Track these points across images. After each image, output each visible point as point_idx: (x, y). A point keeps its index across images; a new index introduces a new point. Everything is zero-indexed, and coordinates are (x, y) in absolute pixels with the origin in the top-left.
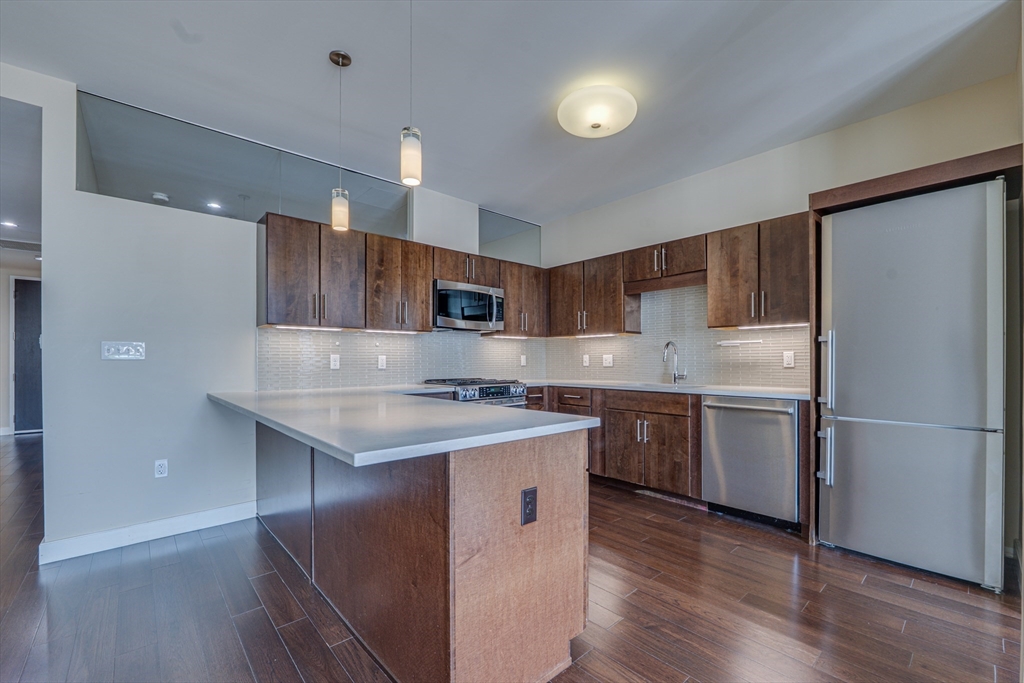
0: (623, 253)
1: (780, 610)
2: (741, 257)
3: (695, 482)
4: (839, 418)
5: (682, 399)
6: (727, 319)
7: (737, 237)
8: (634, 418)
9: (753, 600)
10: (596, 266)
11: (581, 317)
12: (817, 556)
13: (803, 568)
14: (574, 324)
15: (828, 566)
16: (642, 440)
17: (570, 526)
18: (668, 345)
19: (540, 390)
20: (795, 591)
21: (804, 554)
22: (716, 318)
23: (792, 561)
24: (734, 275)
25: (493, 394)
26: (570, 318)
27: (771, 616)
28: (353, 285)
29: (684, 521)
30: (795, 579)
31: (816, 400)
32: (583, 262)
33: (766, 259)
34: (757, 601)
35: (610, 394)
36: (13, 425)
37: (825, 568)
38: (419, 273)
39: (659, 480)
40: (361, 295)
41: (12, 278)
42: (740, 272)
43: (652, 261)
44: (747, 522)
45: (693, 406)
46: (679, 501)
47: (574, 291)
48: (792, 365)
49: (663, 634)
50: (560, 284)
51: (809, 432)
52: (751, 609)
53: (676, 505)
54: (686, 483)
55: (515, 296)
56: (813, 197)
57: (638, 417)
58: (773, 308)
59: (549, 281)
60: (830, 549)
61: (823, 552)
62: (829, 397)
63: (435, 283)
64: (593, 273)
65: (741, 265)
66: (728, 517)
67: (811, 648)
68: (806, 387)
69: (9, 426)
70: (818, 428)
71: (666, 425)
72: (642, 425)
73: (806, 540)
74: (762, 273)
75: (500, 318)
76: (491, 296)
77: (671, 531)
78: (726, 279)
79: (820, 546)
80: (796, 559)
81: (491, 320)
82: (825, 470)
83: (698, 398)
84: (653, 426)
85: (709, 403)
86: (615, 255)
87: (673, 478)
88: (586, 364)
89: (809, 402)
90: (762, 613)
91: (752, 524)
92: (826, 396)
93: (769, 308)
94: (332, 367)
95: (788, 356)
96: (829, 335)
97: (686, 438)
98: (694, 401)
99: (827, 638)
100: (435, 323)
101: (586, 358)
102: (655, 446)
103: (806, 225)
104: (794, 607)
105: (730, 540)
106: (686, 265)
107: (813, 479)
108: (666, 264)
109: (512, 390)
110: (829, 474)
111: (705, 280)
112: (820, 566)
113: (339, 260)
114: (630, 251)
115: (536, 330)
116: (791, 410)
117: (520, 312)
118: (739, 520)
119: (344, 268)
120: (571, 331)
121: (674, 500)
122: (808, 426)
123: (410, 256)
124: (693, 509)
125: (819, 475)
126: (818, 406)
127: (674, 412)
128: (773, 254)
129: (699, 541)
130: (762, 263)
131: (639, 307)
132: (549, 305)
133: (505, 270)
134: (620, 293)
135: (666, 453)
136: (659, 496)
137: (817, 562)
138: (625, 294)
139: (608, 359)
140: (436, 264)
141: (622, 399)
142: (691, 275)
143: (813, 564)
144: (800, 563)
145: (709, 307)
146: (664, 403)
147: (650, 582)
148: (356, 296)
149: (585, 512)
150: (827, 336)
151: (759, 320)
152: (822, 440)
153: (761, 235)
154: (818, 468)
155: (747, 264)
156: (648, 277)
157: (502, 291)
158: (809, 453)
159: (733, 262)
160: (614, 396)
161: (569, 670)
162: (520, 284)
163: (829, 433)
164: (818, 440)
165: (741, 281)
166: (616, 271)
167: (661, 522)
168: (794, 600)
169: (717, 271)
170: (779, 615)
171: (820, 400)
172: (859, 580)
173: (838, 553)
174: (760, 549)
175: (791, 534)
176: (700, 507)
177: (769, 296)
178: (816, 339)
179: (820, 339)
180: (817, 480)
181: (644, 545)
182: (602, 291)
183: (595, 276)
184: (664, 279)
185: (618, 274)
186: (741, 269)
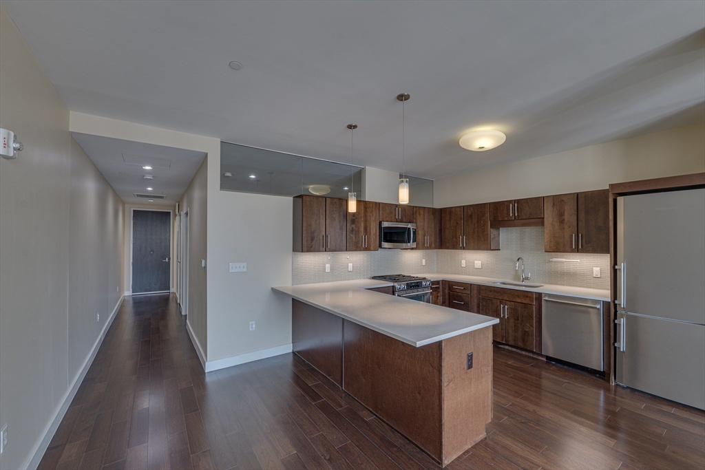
0: (490, 203)
1: (593, 419)
2: (566, 212)
3: (537, 343)
4: (629, 313)
5: (530, 295)
6: (558, 247)
7: (562, 201)
8: (499, 303)
9: (577, 413)
10: (472, 209)
11: (462, 239)
12: (615, 391)
13: (607, 398)
14: (457, 243)
15: (622, 397)
16: (504, 316)
17: (485, 370)
18: (518, 259)
19: (437, 282)
20: (602, 410)
21: (607, 390)
22: (550, 247)
23: (600, 394)
24: (562, 222)
25: (413, 286)
26: (455, 239)
27: (588, 422)
28: (341, 228)
29: (532, 366)
30: (602, 404)
31: (614, 302)
32: (463, 206)
33: (582, 215)
34: (579, 414)
35: (483, 288)
36: (131, 290)
37: (620, 399)
38: (372, 218)
39: (515, 341)
40: (344, 233)
41: (132, 209)
42: (565, 221)
43: (508, 210)
44: (570, 368)
45: (536, 299)
46: (527, 354)
47: (457, 223)
48: (599, 276)
49: (530, 426)
50: (448, 218)
51: (610, 319)
52: (577, 418)
53: (525, 356)
54: (532, 344)
55: (421, 226)
56: (611, 186)
57: (501, 303)
58: (586, 244)
59: (441, 215)
60: (623, 387)
61: (619, 389)
62: (622, 301)
63: (380, 223)
64: (469, 213)
65: (566, 217)
66: (559, 365)
67: (611, 439)
68: (608, 289)
69: (129, 290)
70: (615, 318)
71: (519, 309)
72: (504, 308)
73: (608, 381)
74: (579, 223)
75: (414, 241)
76: (409, 229)
77: (524, 371)
78: (557, 224)
79: (617, 385)
80: (602, 392)
81: (409, 242)
82: (620, 342)
83: (539, 295)
84: (511, 309)
85: (546, 298)
86: (485, 204)
87: (523, 340)
88: (464, 265)
89: (609, 303)
90: (583, 420)
91: (574, 370)
92: (620, 300)
93: (584, 244)
94: (327, 271)
95: (596, 271)
96: (622, 266)
97: (532, 318)
98: (537, 296)
99: (621, 435)
100: (380, 246)
101: (463, 262)
102: (512, 320)
103: (607, 198)
104: (601, 418)
105: (561, 379)
106: (531, 214)
107: (612, 347)
108: (518, 213)
109: (424, 283)
110: (622, 345)
111: (543, 224)
112: (617, 397)
113: (334, 216)
114: (494, 203)
115: (433, 245)
116: (598, 307)
117: (425, 236)
118: (566, 367)
119: (337, 220)
120: (455, 246)
121: (524, 353)
122: (609, 316)
123: (368, 210)
124: (536, 358)
125: (616, 345)
126: (615, 306)
127: (524, 302)
128: (587, 213)
129: (540, 378)
130: (579, 217)
131: (499, 234)
132: (441, 230)
133: (416, 212)
134: (488, 227)
135: (519, 325)
136: (514, 350)
137: (615, 395)
138: (491, 227)
139: (478, 264)
140: (381, 212)
141: (491, 291)
142: (534, 220)
143: (613, 396)
144: (605, 395)
145: (546, 240)
146: (518, 296)
147: (518, 400)
148: (342, 234)
149: (491, 363)
150: (621, 266)
151: (577, 250)
152: (618, 326)
153: (579, 201)
154: (615, 341)
155: (570, 216)
156: (506, 219)
157: (414, 224)
158: (610, 332)
159: (561, 214)
160: (486, 289)
161: (485, 438)
162: (424, 219)
163: (622, 322)
164: (615, 325)
165: (566, 227)
167: (518, 366)
168: (601, 415)
169: (551, 219)
170: (592, 421)
171: (616, 302)
172: (641, 406)
173: (629, 390)
174: (580, 386)
175: (599, 377)
176: (540, 358)
177: (584, 237)
178: (614, 267)
179: (616, 267)
180: (615, 348)
181: (510, 379)
182: (476, 225)
183: (471, 215)
184: (516, 221)
185: (486, 215)
186: (566, 219)
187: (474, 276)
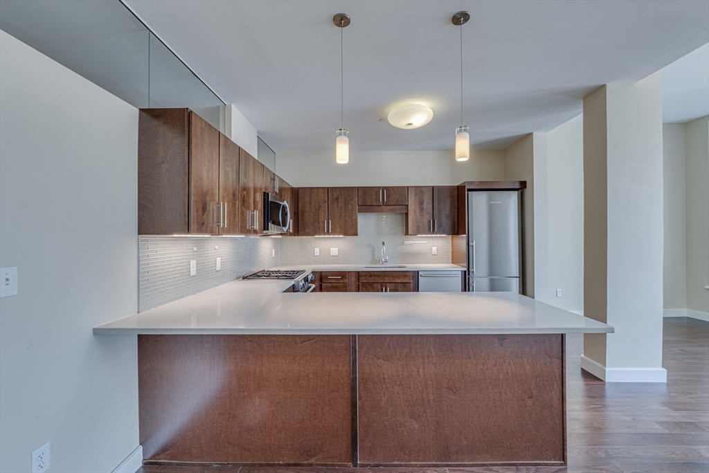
0: (358, 188)
2: (425, 201)
5: (408, 274)
6: (419, 231)
7: (422, 191)
8: (379, 286)
10: (337, 192)
11: (327, 224)
14: (320, 228)
22: (413, 231)
24: (422, 209)
26: (316, 224)
31: (468, 270)
32: (328, 188)
33: (436, 204)
35: (363, 274)
40: (237, 202)
42: (424, 209)
43: (378, 195)
45: (413, 277)
47: (320, 206)
48: (435, 254)
50: (307, 200)
51: (466, 284)
57: (382, 286)
58: (439, 228)
59: (298, 196)
62: (474, 269)
63: (266, 195)
64: (335, 196)
65: (425, 205)
70: (469, 282)
71: (399, 289)
72: (386, 290)
74: (434, 211)
78: (418, 211)
83: (416, 273)
85: (423, 275)
86: (353, 188)
88: (317, 253)
89: (466, 271)
93: (437, 228)
94: (191, 274)
95: (434, 249)
96: (474, 243)
98: (414, 274)
100: (266, 229)
101: (317, 250)
106: (397, 201)
108: (386, 199)
109: (309, 277)
111: (407, 210)
114: (363, 187)
120: (317, 232)
126: (469, 273)
127: (403, 282)
128: (439, 203)
130: (434, 206)
132: (297, 214)
133: (284, 187)
134: (355, 211)
138: (358, 212)
139: (334, 251)
141: (371, 276)
142: (400, 207)
145: (410, 225)
146: (398, 277)
151: (433, 233)
153: (434, 192)
155: (427, 205)
156: (374, 204)
159: (421, 203)
160: (366, 275)
162: (288, 198)
163: (474, 284)
165: (425, 213)
166: (353, 198)
169: (413, 207)
171: (470, 270)
178: (468, 244)
179: (470, 244)
182: (343, 208)
183: (337, 198)
184: (383, 207)
185: (354, 199)
186: (425, 207)
187: (329, 264)
